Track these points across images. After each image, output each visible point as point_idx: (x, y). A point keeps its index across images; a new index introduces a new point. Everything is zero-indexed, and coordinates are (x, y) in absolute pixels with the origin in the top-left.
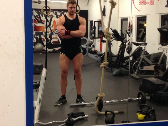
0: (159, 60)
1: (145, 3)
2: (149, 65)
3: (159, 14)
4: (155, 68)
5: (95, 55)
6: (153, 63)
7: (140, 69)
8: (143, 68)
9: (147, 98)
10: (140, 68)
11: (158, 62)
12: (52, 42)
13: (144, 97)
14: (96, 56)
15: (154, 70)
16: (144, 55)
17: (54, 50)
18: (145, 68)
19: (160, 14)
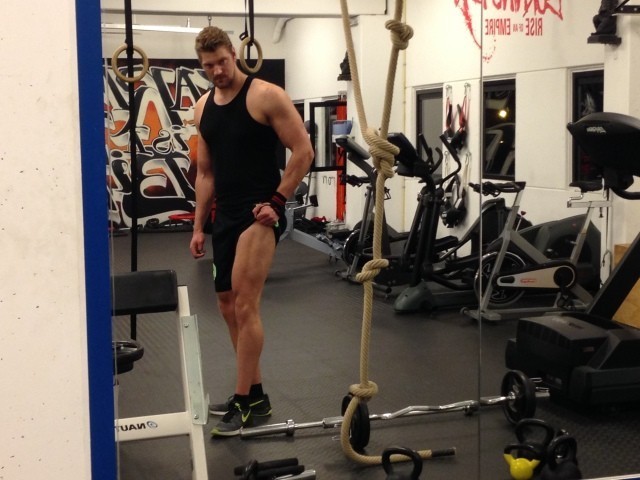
0: (573, 246)
1: (509, 26)
2: (533, 266)
3: (564, 71)
4: (557, 278)
5: (319, 236)
6: (549, 260)
7: (500, 284)
8: (512, 280)
9: (539, 395)
10: (502, 281)
11: (569, 255)
12: (145, 191)
13: (528, 392)
14: (324, 241)
15: (554, 285)
16: (514, 228)
17: (153, 220)
18: (520, 280)
19: (568, 68)
